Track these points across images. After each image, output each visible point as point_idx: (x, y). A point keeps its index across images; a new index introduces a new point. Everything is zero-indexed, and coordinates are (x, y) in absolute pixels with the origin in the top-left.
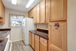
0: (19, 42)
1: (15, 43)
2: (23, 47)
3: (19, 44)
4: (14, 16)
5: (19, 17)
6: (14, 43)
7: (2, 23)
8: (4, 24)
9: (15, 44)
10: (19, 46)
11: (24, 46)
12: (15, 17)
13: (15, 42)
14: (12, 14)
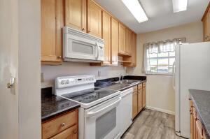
0: (165, 117)
1: (154, 114)
2: (167, 134)
3: (162, 121)
4: (152, 47)
5: (165, 46)
6: (152, 113)
7: (131, 65)
8: (135, 66)
9: (153, 116)
10: (159, 125)
11: (170, 132)
12: (155, 49)
13: (156, 112)
14: (148, 44)
